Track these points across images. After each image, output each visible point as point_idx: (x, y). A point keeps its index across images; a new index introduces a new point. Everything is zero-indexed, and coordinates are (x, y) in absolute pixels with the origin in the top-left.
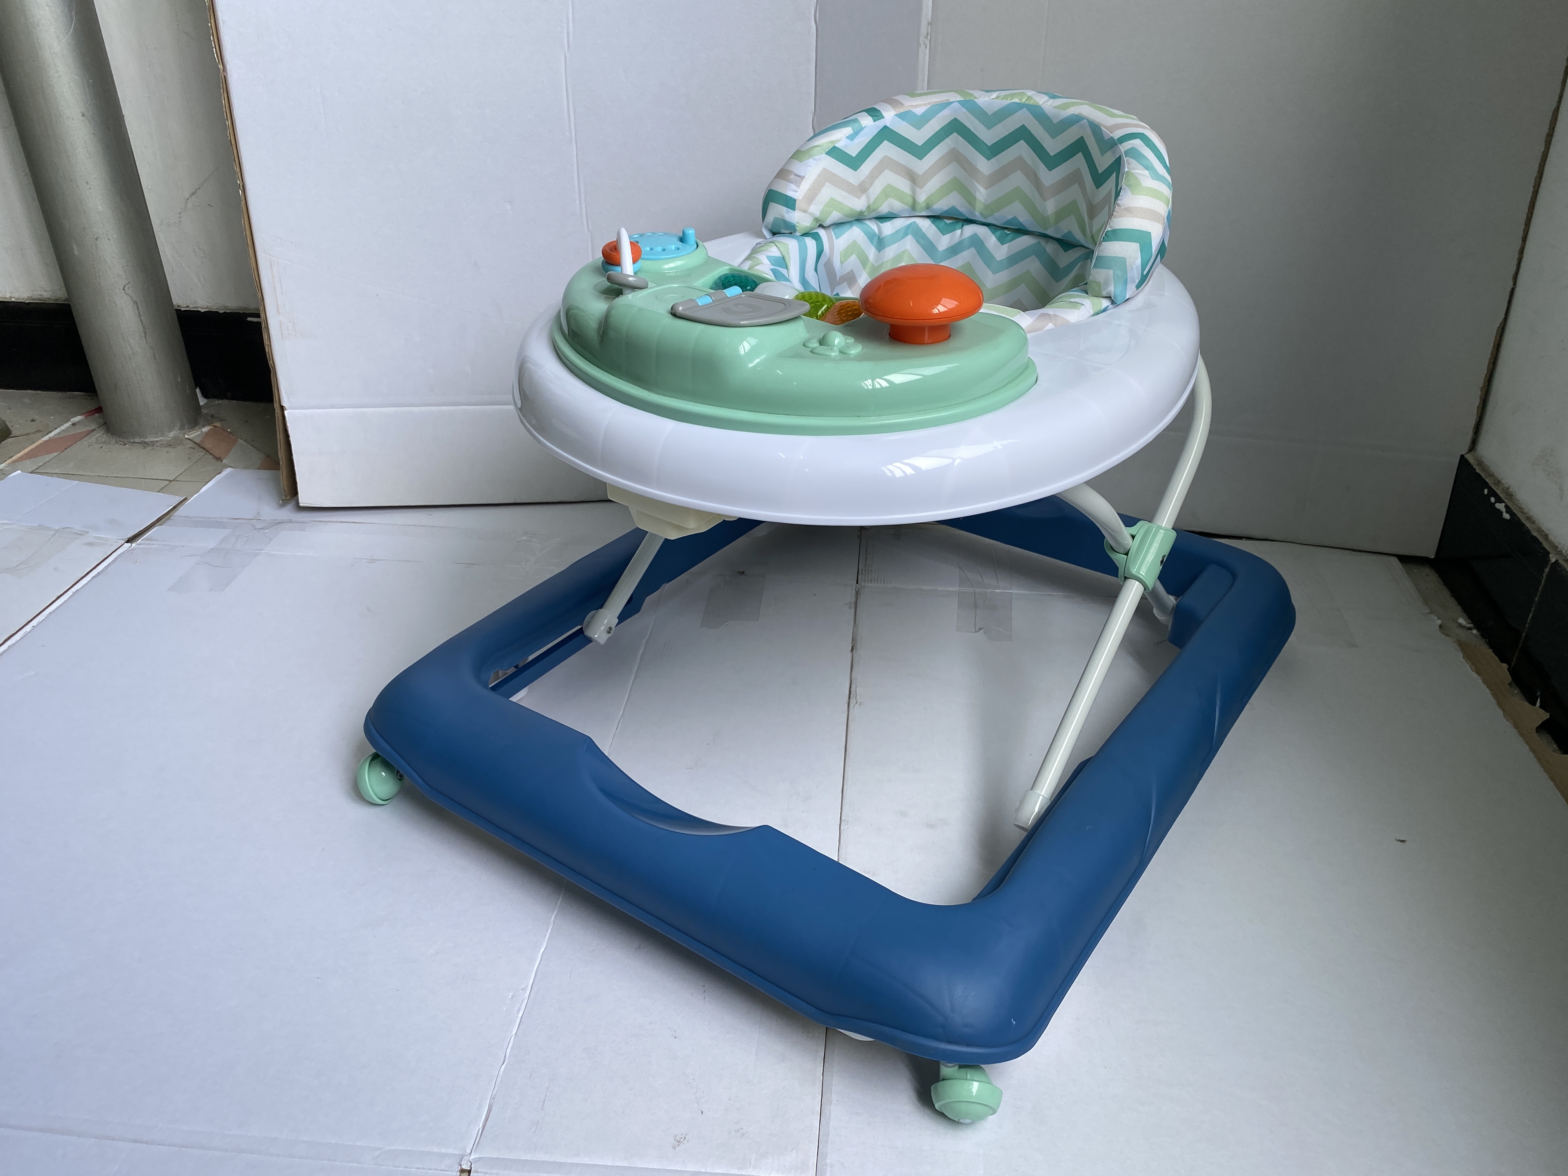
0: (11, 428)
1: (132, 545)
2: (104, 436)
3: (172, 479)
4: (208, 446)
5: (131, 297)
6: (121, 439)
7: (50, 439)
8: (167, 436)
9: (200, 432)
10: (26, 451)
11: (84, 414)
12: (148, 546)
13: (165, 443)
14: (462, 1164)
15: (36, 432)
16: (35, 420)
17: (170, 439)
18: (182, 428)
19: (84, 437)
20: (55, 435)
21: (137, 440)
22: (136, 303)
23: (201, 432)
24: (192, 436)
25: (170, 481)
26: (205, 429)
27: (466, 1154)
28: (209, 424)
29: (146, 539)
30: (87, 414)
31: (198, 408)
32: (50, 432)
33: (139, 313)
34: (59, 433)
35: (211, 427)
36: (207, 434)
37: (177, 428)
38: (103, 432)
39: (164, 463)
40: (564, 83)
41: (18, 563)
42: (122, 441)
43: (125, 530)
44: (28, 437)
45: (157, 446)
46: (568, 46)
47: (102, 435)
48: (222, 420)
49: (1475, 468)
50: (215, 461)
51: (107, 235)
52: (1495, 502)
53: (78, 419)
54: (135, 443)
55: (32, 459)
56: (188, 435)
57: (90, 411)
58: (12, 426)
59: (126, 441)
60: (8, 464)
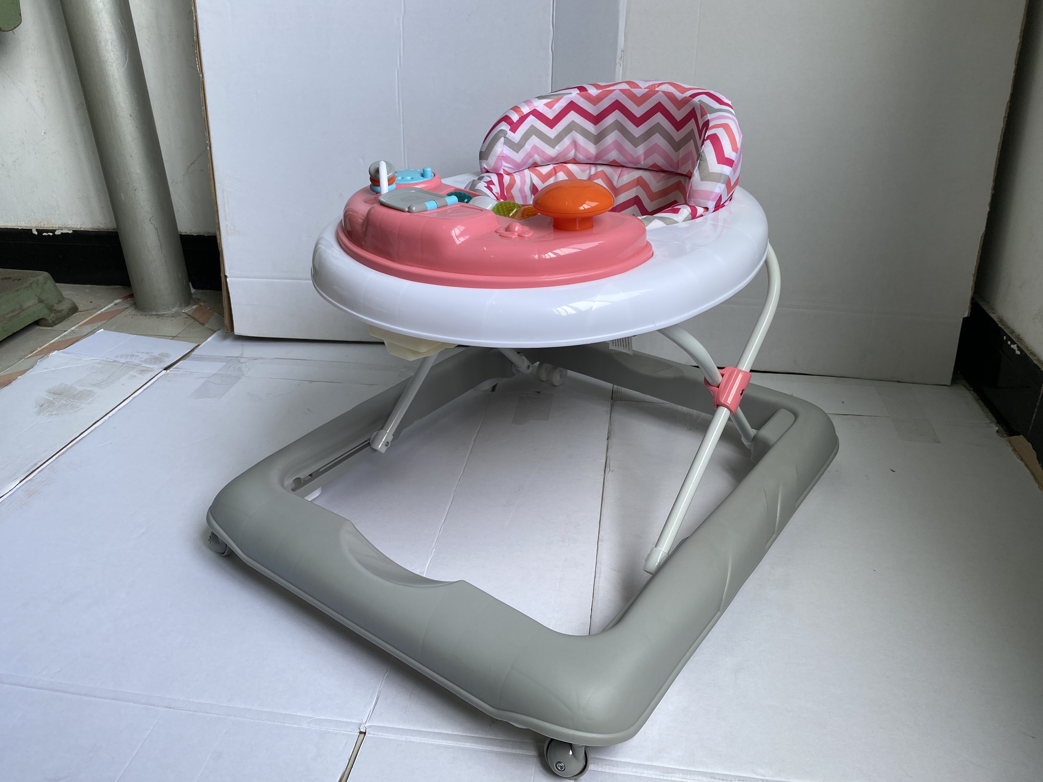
1: (167, 372)
2: (134, 311)
3: (175, 335)
4: (196, 317)
5: (154, 225)
7: (102, 313)
8: (172, 311)
10: (87, 319)
11: (122, 298)
12: (176, 372)
13: (170, 315)
14: (360, 728)
15: (93, 309)
16: (92, 302)
17: (173, 313)
18: (180, 306)
19: (122, 312)
20: (104, 311)
21: (154, 313)
22: (156, 229)
23: (192, 308)
24: (186, 311)
25: (174, 337)
26: (194, 307)
27: (363, 723)
28: (196, 304)
29: (175, 368)
30: (124, 298)
31: (190, 294)
32: (102, 309)
33: (158, 235)
34: (107, 309)
35: (198, 306)
36: (195, 310)
37: (178, 306)
38: (133, 309)
39: (169, 327)
40: (397, 86)
41: (101, 381)
42: (144, 314)
43: (164, 362)
44: (88, 311)
45: (166, 317)
46: (400, 65)
47: (132, 310)
48: (204, 302)
49: (998, 323)
50: (200, 325)
51: (141, 187)
52: (1011, 344)
53: (117, 301)
54: (152, 315)
55: (91, 325)
56: (184, 310)
57: (126, 297)
58: (79, 306)
59: (147, 314)
60: (77, 327)
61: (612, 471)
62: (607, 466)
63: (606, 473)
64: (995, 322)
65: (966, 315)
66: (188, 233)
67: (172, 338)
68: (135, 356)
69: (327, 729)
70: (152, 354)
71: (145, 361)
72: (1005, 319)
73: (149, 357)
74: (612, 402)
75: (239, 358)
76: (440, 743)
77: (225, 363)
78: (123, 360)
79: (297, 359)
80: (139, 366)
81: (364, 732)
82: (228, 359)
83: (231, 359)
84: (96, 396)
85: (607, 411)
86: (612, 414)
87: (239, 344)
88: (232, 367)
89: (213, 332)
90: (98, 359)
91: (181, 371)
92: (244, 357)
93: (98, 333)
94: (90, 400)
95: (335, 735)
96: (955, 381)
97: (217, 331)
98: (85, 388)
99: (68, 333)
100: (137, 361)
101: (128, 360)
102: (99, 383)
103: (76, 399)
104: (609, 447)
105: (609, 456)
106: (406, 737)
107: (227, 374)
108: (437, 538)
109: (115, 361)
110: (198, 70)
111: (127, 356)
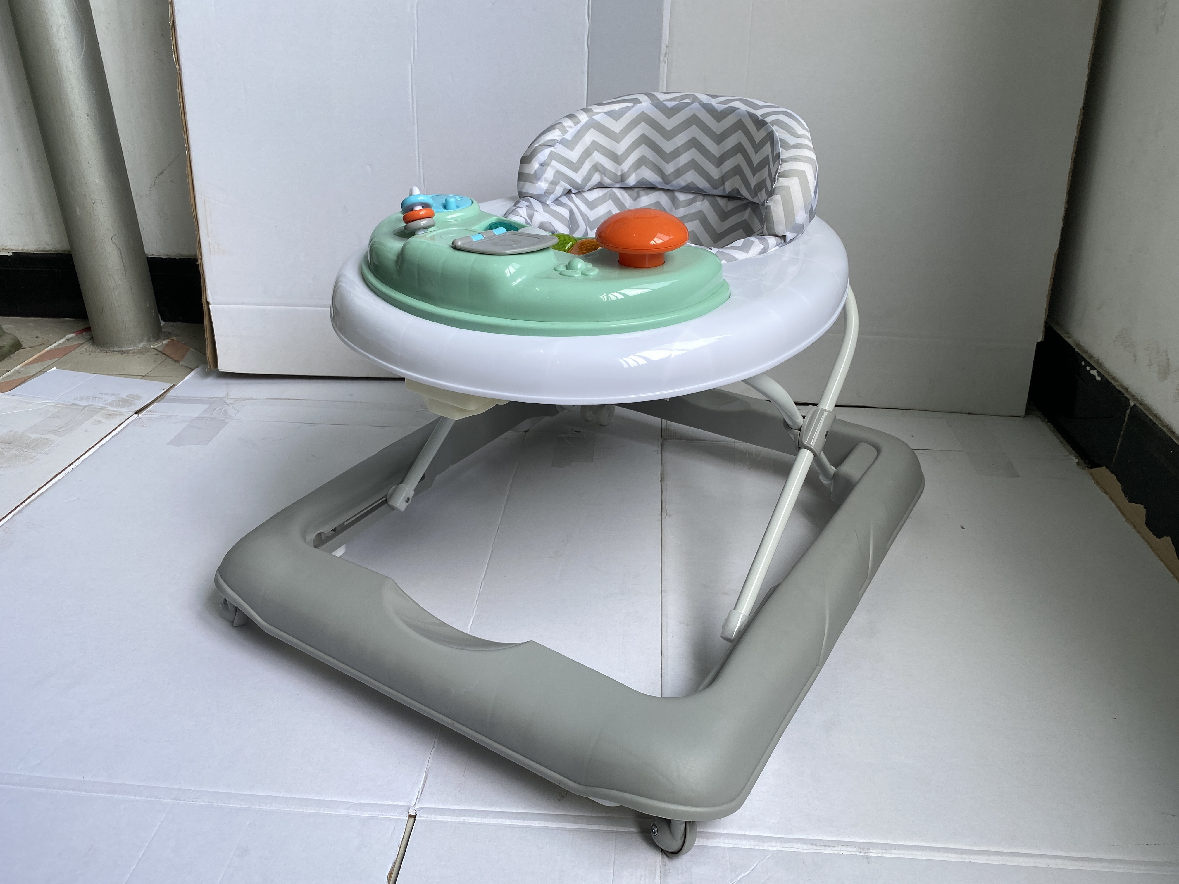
0: (22, 343)
1: (139, 416)
2: (91, 347)
3: (144, 375)
4: (168, 353)
5: (116, 245)
6: (104, 349)
7: (51, 349)
8: (138, 346)
9: (161, 344)
10: (34, 357)
11: (75, 332)
12: (150, 416)
13: (136, 351)
14: (409, 811)
15: (40, 345)
16: (39, 337)
17: (140, 348)
18: (149, 340)
19: (76, 348)
20: (55, 347)
21: (116, 349)
22: (119, 249)
23: (163, 343)
24: (156, 346)
25: (143, 376)
26: (165, 342)
27: (412, 805)
28: (168, 338)
29: (148, 412)
30: (77, 333)
31: (159, 328)
32: (51, 345)
33: (122, 256)
34: (57, 346)
35: (169, 340)
36: (167, 345)
37: (145, 341)
38: (90, 344)
39: (136, 364)
40: (410, 84)
41: (59, 427)
42: (104, 350)
43: (135, 405)
44: (35, 348)
45: (131, 353)
46: (414, 59)
47: (89, 346)
48: (176, 336)
49: (1075, 348)
50: (174, 362)
51: (101, 200)
52: (1090, 370)
53: (71, 336)
54: (114, 351)
55: (39, 363)
56: (153, 346)
57: (79, 331)
58: (22, 341)
59: (108, 350)
60: (22, 366)
61: (669, 516)
62: (663, 510)
63: (663, 517)
64: (1072, 347)
65: (1040, 340)
66: (156, 255)
67: (141, 377)
68: (98, 398)
69: (370, 814)
70: (118, 396)
71: (111, 404)
72: (1081, 343)
73: (115, 399)
74: (662, 441)
75: (225, 399)
76: (503, 823)
77: (209, 405)
78: (84, 404)
79: (294, 399)
80: (104, 409)
81: (414, 816)
82: (212, 401)
83: (215, 400)
84: (54, 444)
85: (658, 450)
86: (663, 454)
87: (223, 382)
88: (216, 409)
89: (190, 370)
90: (53, 402)
91: (156, 415)
92: (231, 398)
93: (49, 372)
94: (48, 449)
95: (380, 820)
96: (1029, 411)
97: (196, 369)
98: (40, 436)
99: (12, 373)
100: (100, 404)
101: (90, 403)
102: (57, 430)
103: (30, 449)
104: (663, 489)
105: (665, 499)
106: (464, 818)
107: (211, 417)
108: (477, 595)
109: (74, 404)
110: (174, 60)
111: (88, 398)
